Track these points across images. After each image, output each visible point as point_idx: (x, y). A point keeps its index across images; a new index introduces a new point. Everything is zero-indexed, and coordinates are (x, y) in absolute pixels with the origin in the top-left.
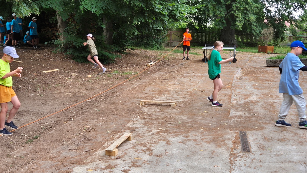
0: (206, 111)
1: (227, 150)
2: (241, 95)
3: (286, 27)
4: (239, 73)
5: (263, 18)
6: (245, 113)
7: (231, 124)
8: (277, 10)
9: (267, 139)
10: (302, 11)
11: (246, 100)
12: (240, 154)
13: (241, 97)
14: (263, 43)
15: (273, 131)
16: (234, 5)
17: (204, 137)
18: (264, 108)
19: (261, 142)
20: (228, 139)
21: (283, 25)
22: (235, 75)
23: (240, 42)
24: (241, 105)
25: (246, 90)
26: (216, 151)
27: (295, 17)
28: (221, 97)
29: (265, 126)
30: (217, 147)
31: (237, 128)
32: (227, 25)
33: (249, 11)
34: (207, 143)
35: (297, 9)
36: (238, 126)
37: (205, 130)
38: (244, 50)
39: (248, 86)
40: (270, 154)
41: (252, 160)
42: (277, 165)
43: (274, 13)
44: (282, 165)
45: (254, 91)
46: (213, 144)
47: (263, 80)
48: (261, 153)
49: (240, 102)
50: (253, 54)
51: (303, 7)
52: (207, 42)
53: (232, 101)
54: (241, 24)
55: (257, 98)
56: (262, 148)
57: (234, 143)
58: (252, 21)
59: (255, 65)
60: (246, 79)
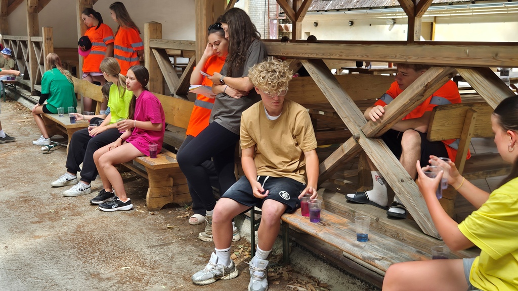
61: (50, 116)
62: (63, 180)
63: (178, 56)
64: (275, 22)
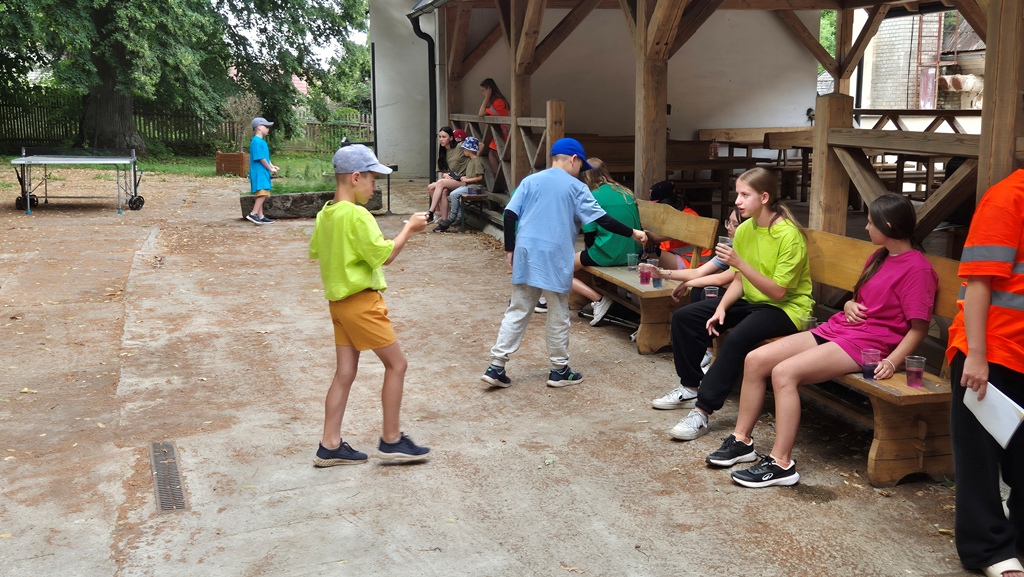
0: (26, 390)
1: (106, 515)
2: (159, 318)
3: (295, 93)
4: (152, 245)
5: (225, 64)
6: (171, 378)
7: (123, 423)
8: (264, 37)
9: (241, 456)
10: (338, 44)
11: (177, 334)
12: (150, 523)
13: (159, 326)
14: (231, 146)
15: (264, 427)
16: (121, 12)
17: (17, 485)
18: (234, 355)
19: (222, 468)
20: (110, 478)
21: (287, 86)
22: (138, 252)
23: (152, 140)
24: (158, 351)
25: (176, 300)
26: (62, 527)
27: (319, 65)
28: (85, 331)
29: (237, 414)
30: (65, 515)
31: (142, 433)
32: (103, 79)
33: (175, 37)
34: (28, 506)
35: (323, 38)
36: (145, 428)
37: (23, 458)
38: (169, 167)
39: (182, 286)
40: (249, 503)
41: (193, 535)
42: (272, 537)
43: (256, 47)
44: (289, 533)
45: (201, 302)
46: (52, 503)
47: (232, 262)
48: (221, 506)
49: (153, 344)
50: (198, 179)
51: (339, 33)
52: (34, 140)
53: (127, 343)
54: (152, 79)
55: (212, 324)
56: (225, 487)
57: (131, 487)
58: (189, 71)
59: (205, 216)
60: (175, 263)
61: (596, 271)
62: (672, 398)
63: (756, 145)
64: (932, 71)
